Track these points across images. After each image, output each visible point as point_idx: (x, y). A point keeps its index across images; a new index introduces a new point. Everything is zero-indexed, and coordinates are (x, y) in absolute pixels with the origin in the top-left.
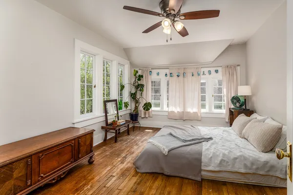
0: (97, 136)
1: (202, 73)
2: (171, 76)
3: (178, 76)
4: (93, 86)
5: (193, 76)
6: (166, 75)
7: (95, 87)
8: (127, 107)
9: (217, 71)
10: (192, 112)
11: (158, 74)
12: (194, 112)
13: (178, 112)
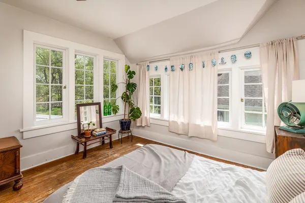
0: (66, 146)
1: (220, 61)
2: (173, 70)
3: (182, 69)
4: (63, 87)
5: (204, 67)
6: (166, 69)
7: (65, 87)
8: (116, 112)
9: (248, 55)
10: (202, 125)
11: (156, 69)
12: (205, 126)
13: (182, 123)
